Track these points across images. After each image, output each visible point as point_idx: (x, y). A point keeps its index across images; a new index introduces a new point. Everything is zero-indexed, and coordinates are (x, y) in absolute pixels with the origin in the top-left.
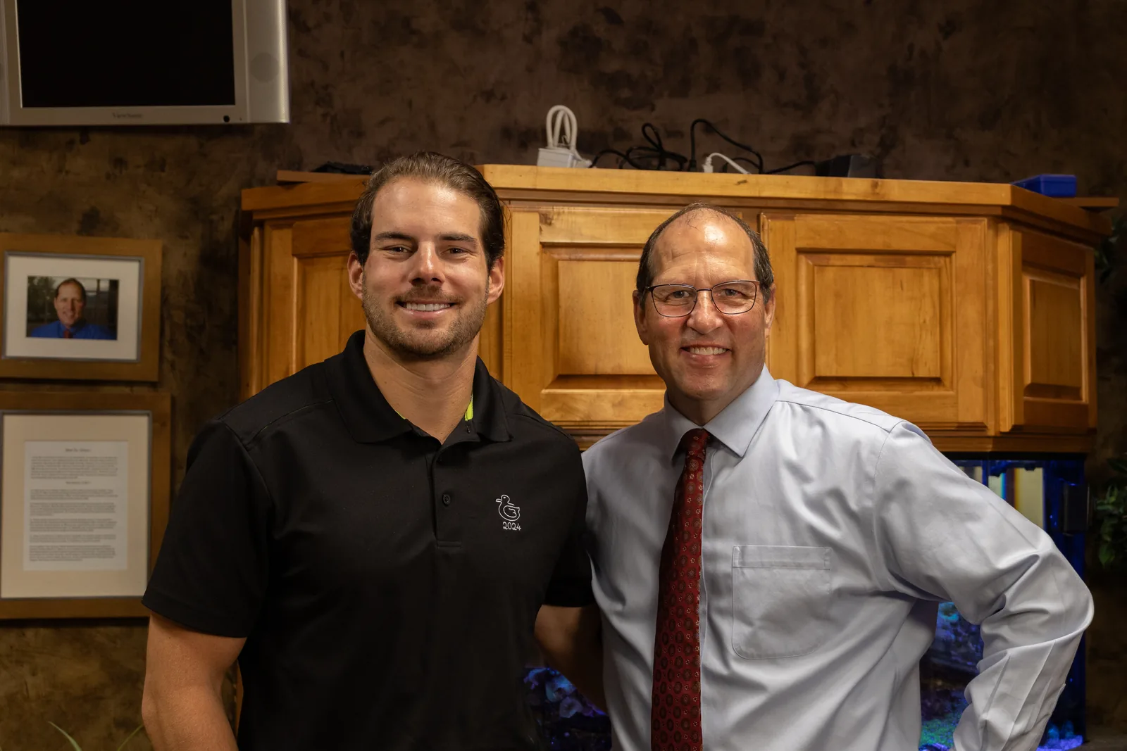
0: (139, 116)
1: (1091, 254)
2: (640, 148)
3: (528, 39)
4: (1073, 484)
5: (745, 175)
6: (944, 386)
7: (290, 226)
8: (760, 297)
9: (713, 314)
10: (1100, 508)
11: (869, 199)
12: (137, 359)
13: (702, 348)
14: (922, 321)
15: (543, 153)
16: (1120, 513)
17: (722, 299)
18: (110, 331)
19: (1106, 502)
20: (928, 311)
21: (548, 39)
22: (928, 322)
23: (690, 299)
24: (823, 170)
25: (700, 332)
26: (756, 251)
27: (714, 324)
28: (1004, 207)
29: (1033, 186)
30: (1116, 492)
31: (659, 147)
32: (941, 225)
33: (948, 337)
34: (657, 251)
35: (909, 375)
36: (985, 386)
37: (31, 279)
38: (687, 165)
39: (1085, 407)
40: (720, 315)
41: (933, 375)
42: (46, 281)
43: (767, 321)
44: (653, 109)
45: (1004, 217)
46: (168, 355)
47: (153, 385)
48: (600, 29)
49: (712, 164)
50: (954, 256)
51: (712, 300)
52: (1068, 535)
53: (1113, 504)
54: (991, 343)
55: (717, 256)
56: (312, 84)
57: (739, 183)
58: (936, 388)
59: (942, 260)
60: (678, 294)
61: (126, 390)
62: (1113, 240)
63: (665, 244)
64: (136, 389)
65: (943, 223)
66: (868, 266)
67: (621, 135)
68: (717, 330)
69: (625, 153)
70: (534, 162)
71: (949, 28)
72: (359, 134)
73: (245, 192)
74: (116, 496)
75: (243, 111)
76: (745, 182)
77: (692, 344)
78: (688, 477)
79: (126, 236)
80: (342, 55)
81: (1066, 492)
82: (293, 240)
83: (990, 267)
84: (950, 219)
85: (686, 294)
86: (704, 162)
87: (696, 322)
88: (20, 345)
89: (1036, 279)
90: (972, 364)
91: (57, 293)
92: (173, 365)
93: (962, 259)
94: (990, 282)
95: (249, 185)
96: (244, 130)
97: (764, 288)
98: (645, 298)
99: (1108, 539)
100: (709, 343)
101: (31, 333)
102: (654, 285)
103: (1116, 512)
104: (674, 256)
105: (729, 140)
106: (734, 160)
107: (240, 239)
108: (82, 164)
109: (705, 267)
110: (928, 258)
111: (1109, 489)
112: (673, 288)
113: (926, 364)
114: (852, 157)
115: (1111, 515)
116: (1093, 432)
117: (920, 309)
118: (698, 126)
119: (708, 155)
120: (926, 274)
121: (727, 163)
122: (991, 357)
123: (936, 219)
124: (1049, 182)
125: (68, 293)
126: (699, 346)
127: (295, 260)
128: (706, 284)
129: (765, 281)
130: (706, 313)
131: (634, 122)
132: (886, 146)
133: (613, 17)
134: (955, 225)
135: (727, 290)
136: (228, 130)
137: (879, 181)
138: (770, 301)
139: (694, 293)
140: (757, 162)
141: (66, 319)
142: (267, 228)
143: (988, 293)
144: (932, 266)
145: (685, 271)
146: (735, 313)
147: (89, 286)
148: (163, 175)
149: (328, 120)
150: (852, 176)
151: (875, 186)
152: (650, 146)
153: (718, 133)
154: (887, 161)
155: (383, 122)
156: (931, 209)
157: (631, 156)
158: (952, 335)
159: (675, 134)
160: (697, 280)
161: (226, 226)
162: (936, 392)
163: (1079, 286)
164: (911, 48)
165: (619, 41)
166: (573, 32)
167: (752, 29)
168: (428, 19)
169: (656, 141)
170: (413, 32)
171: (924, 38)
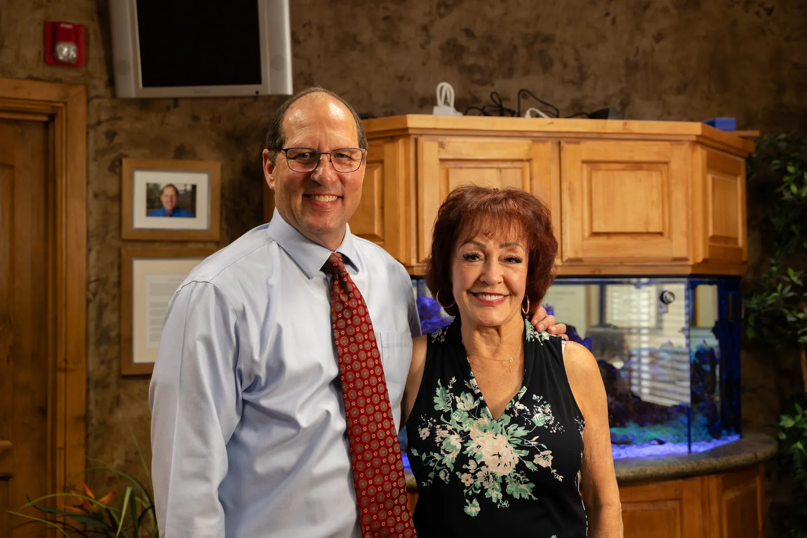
1: (742, 161)
2: (490, 106)
3: (423, 47)
6: (665, 236)
10: (749, 306)
11: (621, 132)
12: (207, 229)
14: (651, 200)
15: (436, 109)
16: (760, 309)
18: (192, 213)
19: (752, 303)
20: (655, 196)
21: (434, 46)
22: (655, 201)
28: (697, 136)
29: (712, 124)
30: (758, 297)
31: (500, 106)
32: (662, 146)
33: (667, 209)
35: (645, 231)
36: (687, 236)
37: (148, 184)
38: (516, 114)
39: (739, 250)
41: (659, 231)
42: (156, 186)
44: (493, 84)
45: (699, 141)
46: (223, 226)
47: (216, 243)
48: (463, 40)
49: (530, 114)
50: (670, 164)
53: (756, 304)
57: (548, 124)
59: (663, 166)
61: (201, 246)
62: (754, 156)
64: (207, 245)
66: (622, 170)
67: (476, 100)
69: (481, 108)
70: (431, 113)
71: (659, 38)
75: (267, 87)
76: (551, 123)
79: (200, 159)
80: (319, 56)
84: (668, 143)
86: (525, 113)
88: (142, 220)
89: (715, 177)
90: (680, 224)
91: (162, 192)
92: (228, 232)
93: (674, 165)
94: (690, 179)
99: (752, 324)
101: (149, 214)
103: (757, 309)
105: (540, 101)
106: (541, 111)
108: (174, 119)
110: (655, 165)
111: (754, 296)
113: (654, 225)
114: (610, 110)
115: (755, 310)
117: (651, 194)
118: (521, 93)
119: (527, 109)
120: (654, 173)
121: (538, 113)
122: (691, 220)
123: (659, 143)
124: (719, 122)
125: (169, 192)
132: (624, 104)
133: (469, 33)
134: (669, 146)
136: (258, 99)
137: (628, 122)
140: (556, 113)
141: (168, 206)
144: (657, 169)
147: (180, 188)
150: (611, 119)
151: (625, 124)
152: (494, 104)
153: (533, 96)
154: (627, 111)
157: (485, 110)
159: (509, 99)
162: (660, 239)
163: (737, 181)
164: (637, 49)
165: (473, 47)
166: (448, 43)
167: (548, 39)
168: (367, 35)
169: (498, 102)
170: (359, 43)
171: (645, 43)
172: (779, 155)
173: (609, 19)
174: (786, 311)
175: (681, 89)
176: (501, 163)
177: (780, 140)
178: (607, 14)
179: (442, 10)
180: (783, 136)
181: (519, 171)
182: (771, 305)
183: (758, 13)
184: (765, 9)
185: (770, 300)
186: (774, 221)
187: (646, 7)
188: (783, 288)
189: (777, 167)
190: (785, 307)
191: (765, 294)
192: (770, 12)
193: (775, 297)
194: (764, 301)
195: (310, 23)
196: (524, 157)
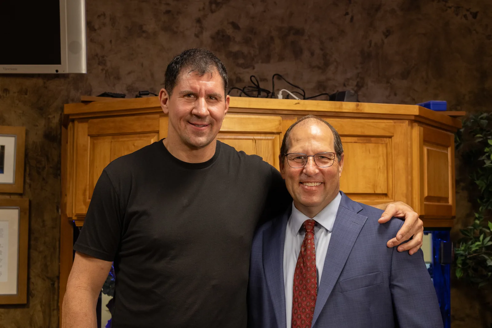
0: (16, 69)
1: (452, 136)
2: (249, 87)
3: (197, 36)
4: (445, 242)
5: (298, 100)
6: (388, 197)
7: (87, 122)
8: (336, 159)
9: (315, 167)
10: (457, 252)
11: (355, 111)
12: (13, 183)
13: (309, 183)
14: (378, 167)
16: (466, 254)
17: (319, 160)
18: (1, 170)
19: (460, 249)
20: (381, 163)
21: (206, 35)
22: (381, 168)
23: (304, 160)
24: (332, 98)
25: (309, 176)
26: (335, 138)
27: (315, 172)
28: (416, 116)
29: (427, 106)
30: (464, 245)
31: (258, 87)
32: (387, 124)
33: (390, 174)
34: (290, 138)
35: (373, 192)
38: (270, 95)
39: (450, 207)
40: (318, 168)
41: (384, 192)
43: (340, 169)
44: (254, 68)
45: (416, 120)
46: (28, 181)
47: (21, 195)
48: (230, 31)
49: (282, 94)
50: (393, 137)
51: (314, 161)
52: (443, 265)
53: (463, 250)
54: (410, 177)
55: (317, 141)
56: (97, 55)
57: (296, 104)
58: (385, 198)
59: (388, 139)
60: (299, 157)
62: (462, 130)
63: (294, 134)
64: (12, 197)
65: (388, 123)
66: (355, 142)
67: (239, 80)
68: (316, 174)
69: (242, 89)
71: (388, 33)
72: (118, 78)
73: (65, 105)
74: (3, 247)
75: (65, 68)
76: (298, 103)
77: (305, 181)
78: (308, 242)
79: (9, 125)
80: (111, 41)
81: (442, 245)
82: (88, 128)
83: (409, 143)
84: (391, 121)
85: (303, 158)
86: (278, 93)
87: (306, 171)
89: (429, 148)
90: (401, 187)
92: (30, 186)
93: (397, 139)
94: (409, 150)
95: (67, 103)
96: (65, 76)
97: (338, 155)
98: (284, 159)
99: (460, 266)
100: (313, 181)
102: (288, 153)
103: (464, 254)
104: (297, 140)
105: (289, 83)
106: (292, 92)
107: (62, 127)
109: (311, 146)
110: (381, 139)
111: (461, 243)
112: (297, 155)
113: (380, 187)
114: (346, 92)
115: (462, 255)
116: (454, 217)
117: (378, 162)
118: (275, 77)
119: (280, 90)
120: (380, 146)
121: (289, 94)
122: (410, 184)
123: (385, 121)
124: (434, 104)
126: (308, 182)
127: (89, 138)
128: (312, 153)
129: (339, 152)
130: (311, 167)
131: (246, 75)
132: (359, 86)
133: (235, 26)
134: (393, 124)
135: (321, 156)
136: (57, 76)
137: (359, 103)
138: (341, 161)
139: (306, 157)
140: (303, 94)
142: (76, 122)
143: (408, 155)
144: (383, 142)
145: (302, 147)
146: (325, 167)
148: (26, 96)
149: (104, 72)
150: (346, 101)
151: (358, 105)
152: (253, 85)
153: (284, 79)
154: (360, 93)
155: (129, 73)
156: (382, 116)
157: (246, 90)
158: (392, 174)
159: (265, 80)
160: (307, 152)
161: (56, 120)
162: (384, 200)
163: (448, 151)
164: (370, 42)
165: (238, 37)
166: (218, 33)
167: (299, 32)
168: (151, 26)
169: (256, 83)
170: (144, 32)
171: (377, 38)
172: (482, 130)
173: (348, 17)
174: (486, 257)
175: (405, 75)
176: (256, 135)
177: (482, 118)
178: (347, 14)
179: (214, 6)
180: (485, 115)
181: (270, 142)
182: (475, 251)
183: (465, 16)
184: (471, 13)
185: (474, 248)
186: (478, 182)
187: (378, 9)
188: (484, 238)
189: (480, 140)
190: (485, 253)
191: (470, 243)
192: (475, 15)
193: (478, 245)
194: (470, 248)
195: (104, 15)
196: (275, 131)
